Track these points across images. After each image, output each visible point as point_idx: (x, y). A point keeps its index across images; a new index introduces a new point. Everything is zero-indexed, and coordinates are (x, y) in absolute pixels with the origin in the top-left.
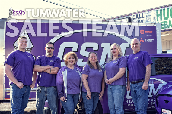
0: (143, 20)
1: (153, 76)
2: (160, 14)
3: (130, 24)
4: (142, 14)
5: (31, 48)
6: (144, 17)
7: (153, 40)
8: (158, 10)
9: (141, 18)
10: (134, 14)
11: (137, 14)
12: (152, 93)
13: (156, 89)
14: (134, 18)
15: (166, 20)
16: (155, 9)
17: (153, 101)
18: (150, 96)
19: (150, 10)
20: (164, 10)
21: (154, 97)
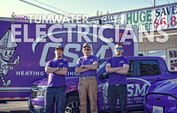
0: (113, 22)
1: (138, 77)
2: (130, 18)
3: (99, 26)
4: (113, 17)
5: (15, 48)
6: (114, 20)
7: (131, 43)
8: (128, 14)
9: (111, 20)
10: (105, 17)
11: (108, 16)
12: (138, 93)
13: (141, 89)
14: (104, 20)
15: (136, 24)
16: (125, 12)
17: (139, 100)
18: (136, 95)
19: (121, 13)
20: (134, 14)
21: (140, 95)
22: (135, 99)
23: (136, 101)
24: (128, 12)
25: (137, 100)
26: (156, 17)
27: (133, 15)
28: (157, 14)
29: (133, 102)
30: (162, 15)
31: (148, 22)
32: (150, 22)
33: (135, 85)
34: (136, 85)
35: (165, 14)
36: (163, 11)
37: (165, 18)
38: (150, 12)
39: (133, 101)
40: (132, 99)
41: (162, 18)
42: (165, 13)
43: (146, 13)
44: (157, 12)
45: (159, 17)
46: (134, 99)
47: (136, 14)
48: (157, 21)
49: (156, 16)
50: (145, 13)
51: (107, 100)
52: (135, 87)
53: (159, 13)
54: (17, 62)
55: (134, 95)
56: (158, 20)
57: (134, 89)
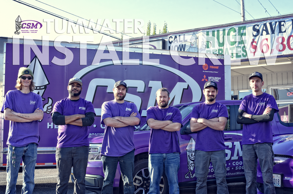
0: (185, 45)
4: (184, 36)
5: (45, 86)
7: (220, 78)
8: (208, 32)
9: (182, 41)
10: (171, 35)
11: (176, 35)
12: (238, 154)
14: (171, 41)
15: (221, 48)
16: (204, 29)
17: (239, 165)
18: (235, 157)
19: (197, 30)
20: (218, 31)
21: (240, 159)
22: (234, 164)
23: (234, 167)
24: (209, 29)
25: (236, 166)
26: (253, 38)
27: (216, 33)
28: (255, 33)
29: (231, 168)
30: (262, 35)
31: (240, 45)
32: (243, 45)
33: (233, 143)
34: (235, 143)
35: (268, 33)
36: (264, 29)
37: (267, 39)
38: (244, 29)
39: (231, 166)
40: (229, 164)
41: (263, 39)
42: (267, 30)
43: (237, 31)
44: (254, 29)
45: (258, 37)
46: (231, 164)
47: (222, 32)
48: (254, 44)
49: (253, 36)
50: (235, 31)
51: (193, 165)
52: (234, 146)
53: (258, 31)
54: (49, 108)
55: (233, 158)
56: (256, 42)
57: (233, 149)
